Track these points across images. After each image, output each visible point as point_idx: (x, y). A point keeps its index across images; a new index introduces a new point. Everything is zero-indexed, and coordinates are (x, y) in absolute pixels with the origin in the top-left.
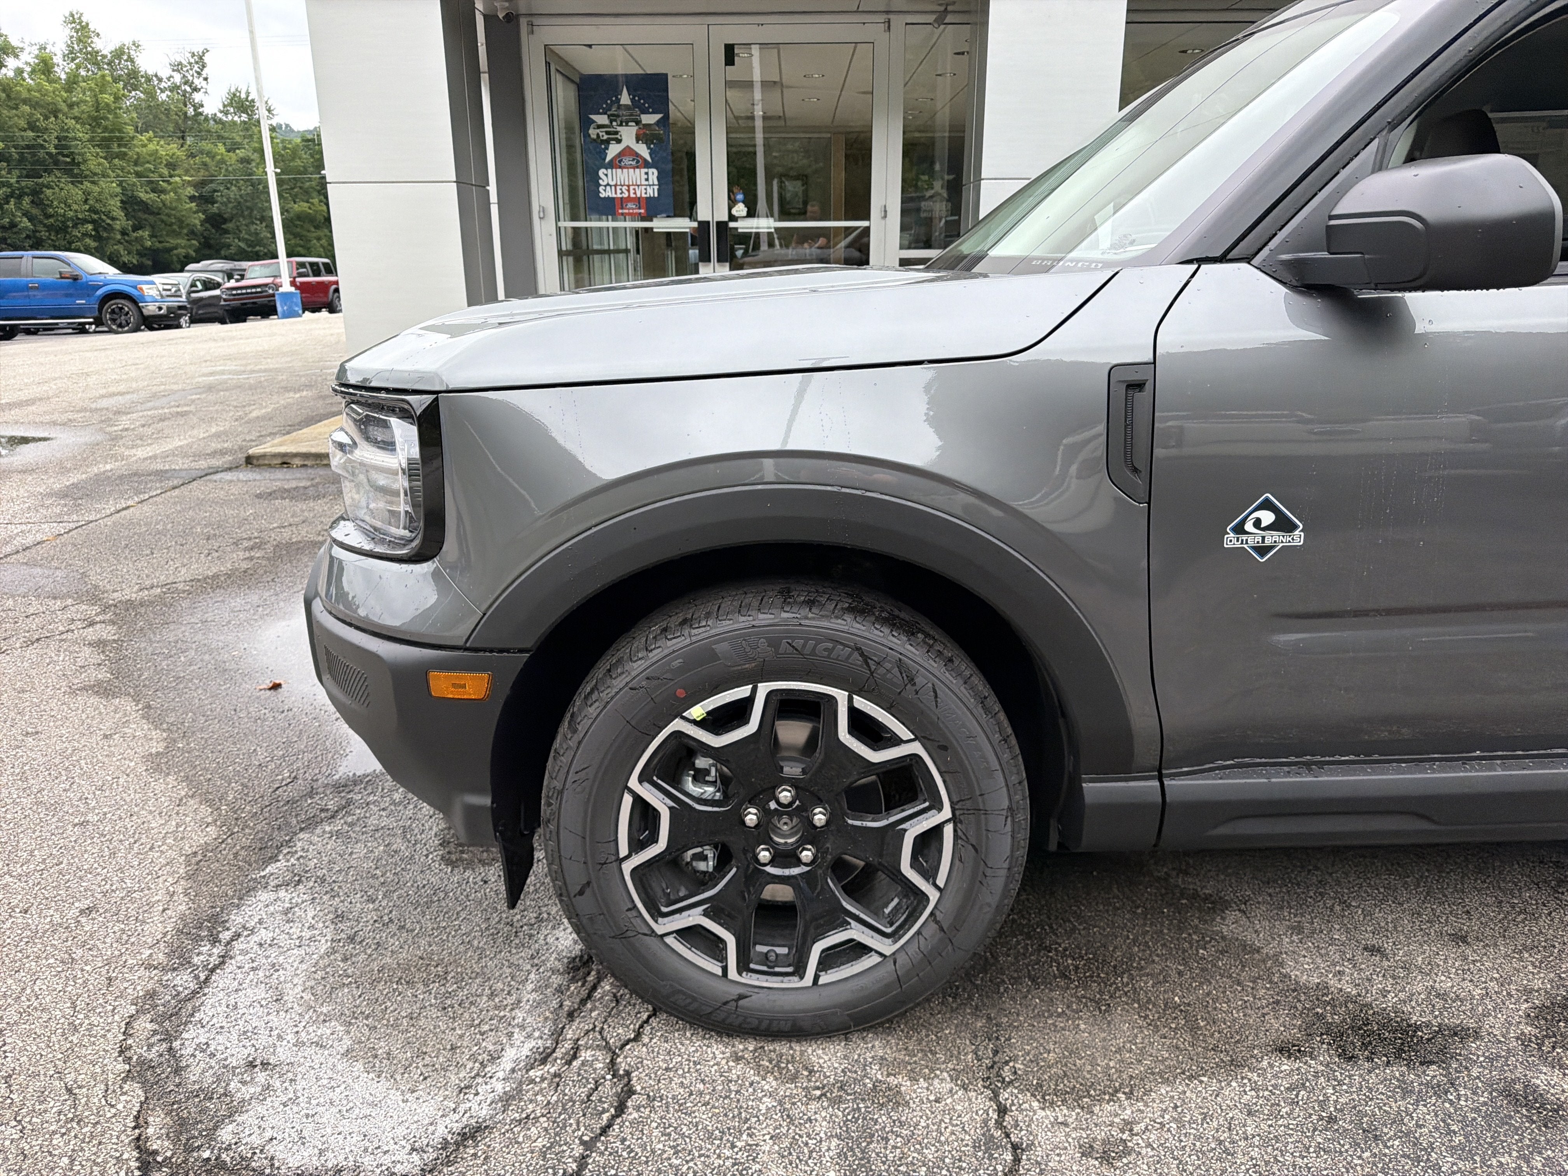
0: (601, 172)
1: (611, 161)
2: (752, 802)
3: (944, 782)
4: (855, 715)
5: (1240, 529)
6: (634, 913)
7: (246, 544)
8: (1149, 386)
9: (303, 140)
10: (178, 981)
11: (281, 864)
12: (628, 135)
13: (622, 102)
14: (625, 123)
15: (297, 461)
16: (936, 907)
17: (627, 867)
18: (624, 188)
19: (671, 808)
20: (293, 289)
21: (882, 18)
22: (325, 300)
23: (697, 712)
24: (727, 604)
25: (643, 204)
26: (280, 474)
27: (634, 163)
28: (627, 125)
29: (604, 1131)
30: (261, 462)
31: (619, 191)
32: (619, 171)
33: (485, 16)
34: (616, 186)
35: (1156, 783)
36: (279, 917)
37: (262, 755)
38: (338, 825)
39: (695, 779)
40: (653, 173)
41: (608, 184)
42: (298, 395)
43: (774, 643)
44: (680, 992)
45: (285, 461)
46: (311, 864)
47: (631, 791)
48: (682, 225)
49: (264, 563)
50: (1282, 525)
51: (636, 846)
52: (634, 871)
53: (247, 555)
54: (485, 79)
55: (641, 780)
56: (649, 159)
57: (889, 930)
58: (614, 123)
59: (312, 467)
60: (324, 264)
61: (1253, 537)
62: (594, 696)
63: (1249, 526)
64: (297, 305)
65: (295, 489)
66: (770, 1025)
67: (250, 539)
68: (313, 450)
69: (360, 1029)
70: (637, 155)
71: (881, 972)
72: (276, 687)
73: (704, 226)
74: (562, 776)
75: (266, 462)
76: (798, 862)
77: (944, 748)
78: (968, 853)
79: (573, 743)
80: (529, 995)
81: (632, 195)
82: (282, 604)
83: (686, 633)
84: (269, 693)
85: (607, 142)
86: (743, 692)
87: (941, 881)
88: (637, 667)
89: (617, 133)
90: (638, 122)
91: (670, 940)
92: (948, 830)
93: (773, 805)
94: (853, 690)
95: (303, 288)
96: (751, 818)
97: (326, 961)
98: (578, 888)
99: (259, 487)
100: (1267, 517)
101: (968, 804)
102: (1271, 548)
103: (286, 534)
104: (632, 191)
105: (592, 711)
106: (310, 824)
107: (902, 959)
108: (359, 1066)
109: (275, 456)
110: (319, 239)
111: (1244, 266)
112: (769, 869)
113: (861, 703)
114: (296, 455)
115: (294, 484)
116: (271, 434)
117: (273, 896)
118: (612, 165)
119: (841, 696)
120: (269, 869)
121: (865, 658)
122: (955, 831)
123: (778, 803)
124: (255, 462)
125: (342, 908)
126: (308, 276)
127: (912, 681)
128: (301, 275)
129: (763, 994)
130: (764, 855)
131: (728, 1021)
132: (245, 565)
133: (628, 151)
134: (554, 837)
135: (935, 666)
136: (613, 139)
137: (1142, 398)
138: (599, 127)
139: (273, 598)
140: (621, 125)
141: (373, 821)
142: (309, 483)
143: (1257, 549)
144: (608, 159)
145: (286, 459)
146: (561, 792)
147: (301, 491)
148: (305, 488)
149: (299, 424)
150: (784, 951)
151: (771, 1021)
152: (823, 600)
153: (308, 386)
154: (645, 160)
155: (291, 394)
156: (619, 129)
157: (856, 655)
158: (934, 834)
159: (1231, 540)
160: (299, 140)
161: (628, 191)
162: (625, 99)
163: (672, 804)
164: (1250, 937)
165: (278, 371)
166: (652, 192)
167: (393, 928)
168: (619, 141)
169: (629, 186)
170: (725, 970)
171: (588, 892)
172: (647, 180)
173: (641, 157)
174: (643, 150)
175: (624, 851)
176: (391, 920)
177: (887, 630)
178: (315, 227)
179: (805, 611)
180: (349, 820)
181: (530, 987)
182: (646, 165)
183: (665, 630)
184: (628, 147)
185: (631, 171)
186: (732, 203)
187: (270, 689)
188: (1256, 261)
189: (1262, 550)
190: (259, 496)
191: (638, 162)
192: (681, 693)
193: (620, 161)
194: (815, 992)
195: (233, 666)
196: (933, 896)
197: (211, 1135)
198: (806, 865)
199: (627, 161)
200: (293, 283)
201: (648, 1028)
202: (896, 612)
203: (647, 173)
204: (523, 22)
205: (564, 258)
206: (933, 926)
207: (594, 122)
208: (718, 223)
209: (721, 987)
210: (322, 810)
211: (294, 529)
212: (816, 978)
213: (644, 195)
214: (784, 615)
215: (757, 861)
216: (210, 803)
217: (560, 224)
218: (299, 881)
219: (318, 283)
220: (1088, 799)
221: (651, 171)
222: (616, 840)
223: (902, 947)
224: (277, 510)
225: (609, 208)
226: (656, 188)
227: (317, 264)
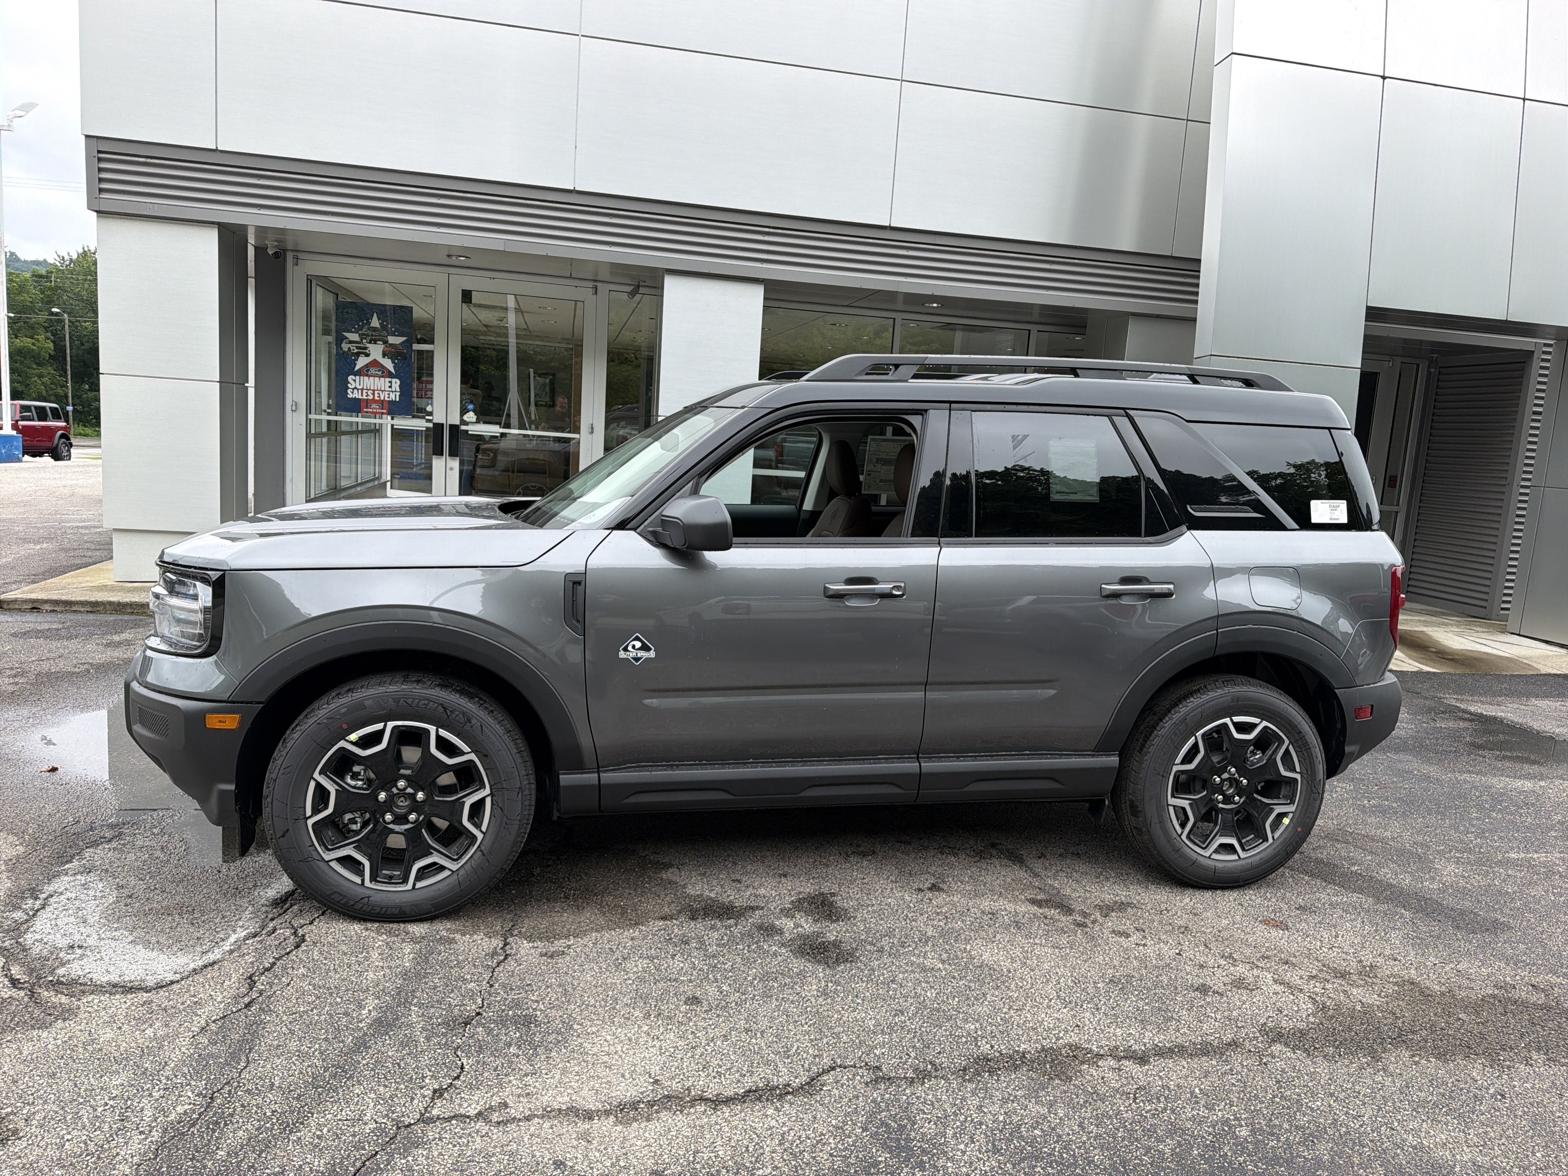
0: (350, 378)
1: (360, 369)
2: (383, 789)
3: (487, 775)
4: (440, 739)
5: (626, 649)
6: (312, 848)
7: (8, 672)
8: (583, 583)
9: (34, 275)
10: (14, 915)
11: (76, 863)
12: (376, 351)
13: (372, 325)
14: (374, 341)
15: (47, 607)
16: (481, 843)
17: (310, 822)
18: (370, 392)
19: (337, 790)
20: (14, 433)
21: (591, 284)
22: (49, 444)
23: (353, 737)
24: (373, 681)
25: (386, 405)
26: (31, 617)
27: (380, 373)
28: (375, 343)
29: (288, 954)
30: (11, 606)
31: (365, 394)
32: (366, 378)
33: (256, 248)
34: (362, 389)
35: (596, 775)
36: (78, 888)
37: (49, 808)
38: (114, 844)
39: (352, 778)
40: (396, 383)
41: (355, 388)
42: (38, 547)
43: (397, 701)
44: (335, 892)
45: (35, 607)
46: (98, 863)
47: (315, 780)
48: (419, 424)
49: (28, 687)
50: (645, 648)
51: (316, 811)
52: (314, 825)
53: (11, 681)
54: (251, 282)
55: (320, 773)
56: (393, 371)
57: (455, 857)
58: (364, 341)
59: (62, 612)
60: (51, 408)
61: (632, 654)
62: (298, 728)
63: (630, 648)
64: (17, 449)
65: (48, 630)
66: (386, 911)
67: (12, 669)
68: (64, 598)
69: (139, 933)
70: (383, 367)
71: (451, 880)
72: (54, 770)
73: (439, 427)
74: (277, 770)
75: (17, 607)
76: (408, 822)
77: (486, 756)
78: (498, 812)
79: (284, 753)
80: (247, 914)
81: (376, 398)
82: (49, 717)
83: (350, 695)
84: (48, 774)
85: (358, 355)
86: (379, 726)
87: (484, 828)
88: (322, 713)
89: (366, 348)
90: (385, 342)
91: (331, 864)
92: (488, 801)
93: (395, 790)
94: (439, 726)
95: (25, 432)
96: (382, 796)
97: (114, 906)
98: (281, 833)
99: (13, 628)
100: (638, 644)
101: (499, 786)
102: (640, 658)
103: (45, 666)
104: (376, 395)
105: (296, 736)
106: (94, 844)
107: (462, 872)
108: (141, 946)
109: (26, 601)
110: (41, 376)
111: (632, 532)
112: (391, 826)
113: (443, 733)
114: (46, 602)
115: (46, 626)
116: (15, 582)
117: (72, 878)
118: (359, 373)
119: (432, 729)
120: (66, 866)
121: (445, 709)
122: (492, 801)
123: (398, 789)
124: (5, 606)
125: (121, 883)
126: (33, 420)
127: (469, 721)
128: (24, 419)
129: (384, 895)
130: (388, 817)
131: (364, 909)
132: (11, 688)
133: (375, 363)
134: (270, 806)
135: (482, 714)
136: (363, 353)
137: (580, 588)
138: (351, 342)
139: (42, 712)
140: (370, 342)
141: (139, 843)
142: (61, 626)
143: (634, 658)
144: (357, 368)
145: (35, 605)
146: (275, 780)
147: (54, 632)
148: (57, 630)
149: (43, 574)
150: (398, 873)
151: (387, 908)
152: (425, 680)
153: (49, 539)
154: (389, 372)
155: (32, 546)
156: (368, 345)
157: (440, 707)
158: (481, 803)
159: (622, 655)
160: (28, 275)
161: (373, 394)
162: (375, 322)
163: (337, 788)
164: (674, 879)
165: (12, 521)
166: (395, 396)
167: (158, 892)
168: (367, 355)
169: (374, 391)
170: (363, 881)
171: (288, 834)
172: (390, 387)
173: (386, 369)
174: (388, 364)
175: (309, 812)
176: (156, 888)
177: (458, 696)
178: (38, 364)
179: (415, 685)
180: (122, 842)
181: (247, 913)
182: (390, 375)
183: (338, 694)
184: (375, 360)
185: (377, 379)
186: (464, 411)
187: (49, 771)
188: (638, 530)
189: (637, 659)
190: (14, 635)
191: (383, 372)
192: (345, 726)
193: (367, 371)
194: (414, 893)
195: (15, 756)
196: (480, 836)
197: (52, 972)
198: (412, 823)
199: (373, 371)
200: (15, 427)
201: (317, 920)
202: (466, 688)
203: (390, 382)
204: (290, 256)
205: (313, 440)
206: (479, 853)
207: (346, 338)
208: (451, 426)
209: (360, 890)
210: (101, 838)
211: (52, 662)
212: (414, 885)
213: (386, 399)
214: (404, 687)
215: (384, 821)
216: (16, 835)
217: (310, 416)
218: (90, 872)
219: (43, 427)
220: (561, 784)
221: (394, 380)
222: (305, 807)
223: (462, 866)
224: (33, 647)
225: (356, 407)
226: (398, 394)
227: (44, 408)
